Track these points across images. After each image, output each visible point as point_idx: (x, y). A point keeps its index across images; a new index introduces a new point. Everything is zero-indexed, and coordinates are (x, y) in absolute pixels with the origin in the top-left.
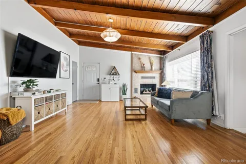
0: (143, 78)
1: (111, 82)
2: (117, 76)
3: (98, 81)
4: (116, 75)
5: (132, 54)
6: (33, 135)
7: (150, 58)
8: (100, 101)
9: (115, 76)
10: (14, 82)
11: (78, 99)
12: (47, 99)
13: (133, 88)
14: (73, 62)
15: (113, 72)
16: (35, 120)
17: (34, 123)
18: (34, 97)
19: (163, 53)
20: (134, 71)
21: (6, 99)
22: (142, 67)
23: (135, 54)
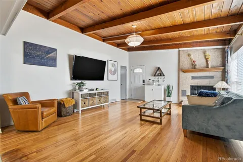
0: (193, 78)
1: (154, 83)
2: (163, 77)
3: (144, 82)
4: (161, 75)
5: (179, 51)
6: (80, 116)
7: (204, 52)
8: (144, 101)
9: (160, 77)
10: (74, 83)
11: (127, 98)
12: (91, 95)
13: (180, 90)
14: (121, 67)
15: (158, 72)
16: (82, 107)
17: (80, 109)
18: (81, 93)
19: (226, 42)
20: (182, 70)
21: (70, 93)
22: (192, 65)
23: (183, 51)
